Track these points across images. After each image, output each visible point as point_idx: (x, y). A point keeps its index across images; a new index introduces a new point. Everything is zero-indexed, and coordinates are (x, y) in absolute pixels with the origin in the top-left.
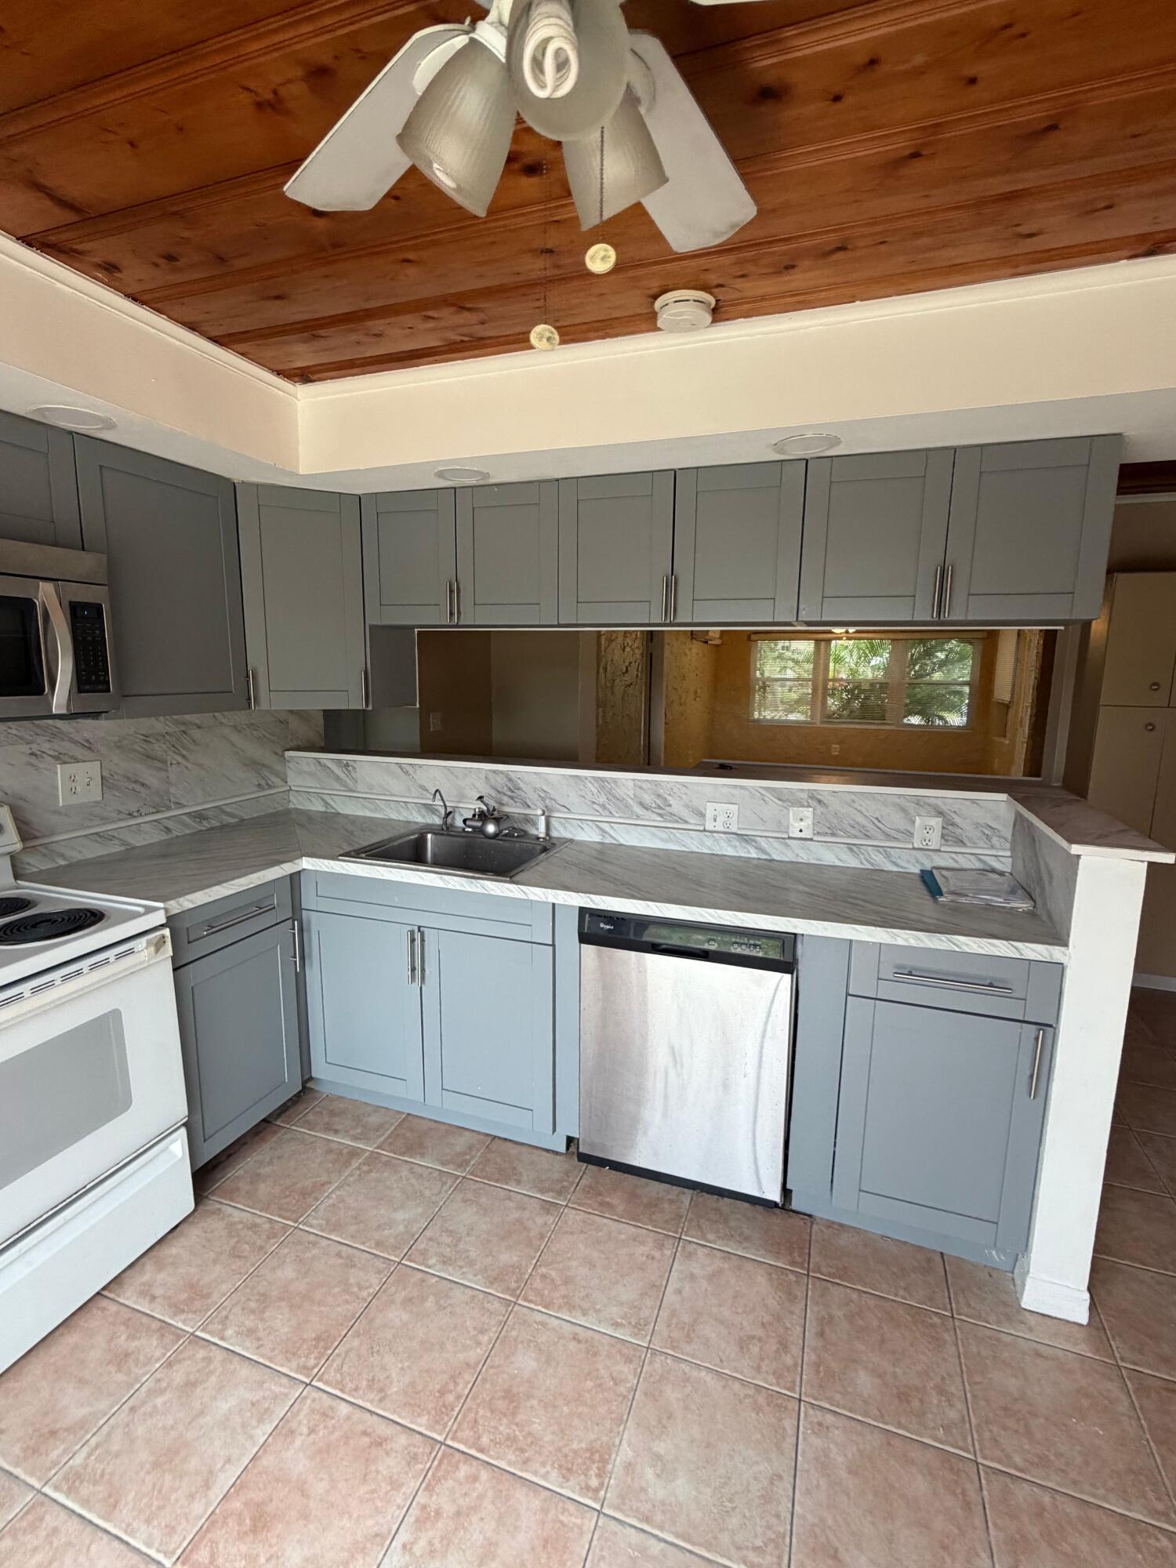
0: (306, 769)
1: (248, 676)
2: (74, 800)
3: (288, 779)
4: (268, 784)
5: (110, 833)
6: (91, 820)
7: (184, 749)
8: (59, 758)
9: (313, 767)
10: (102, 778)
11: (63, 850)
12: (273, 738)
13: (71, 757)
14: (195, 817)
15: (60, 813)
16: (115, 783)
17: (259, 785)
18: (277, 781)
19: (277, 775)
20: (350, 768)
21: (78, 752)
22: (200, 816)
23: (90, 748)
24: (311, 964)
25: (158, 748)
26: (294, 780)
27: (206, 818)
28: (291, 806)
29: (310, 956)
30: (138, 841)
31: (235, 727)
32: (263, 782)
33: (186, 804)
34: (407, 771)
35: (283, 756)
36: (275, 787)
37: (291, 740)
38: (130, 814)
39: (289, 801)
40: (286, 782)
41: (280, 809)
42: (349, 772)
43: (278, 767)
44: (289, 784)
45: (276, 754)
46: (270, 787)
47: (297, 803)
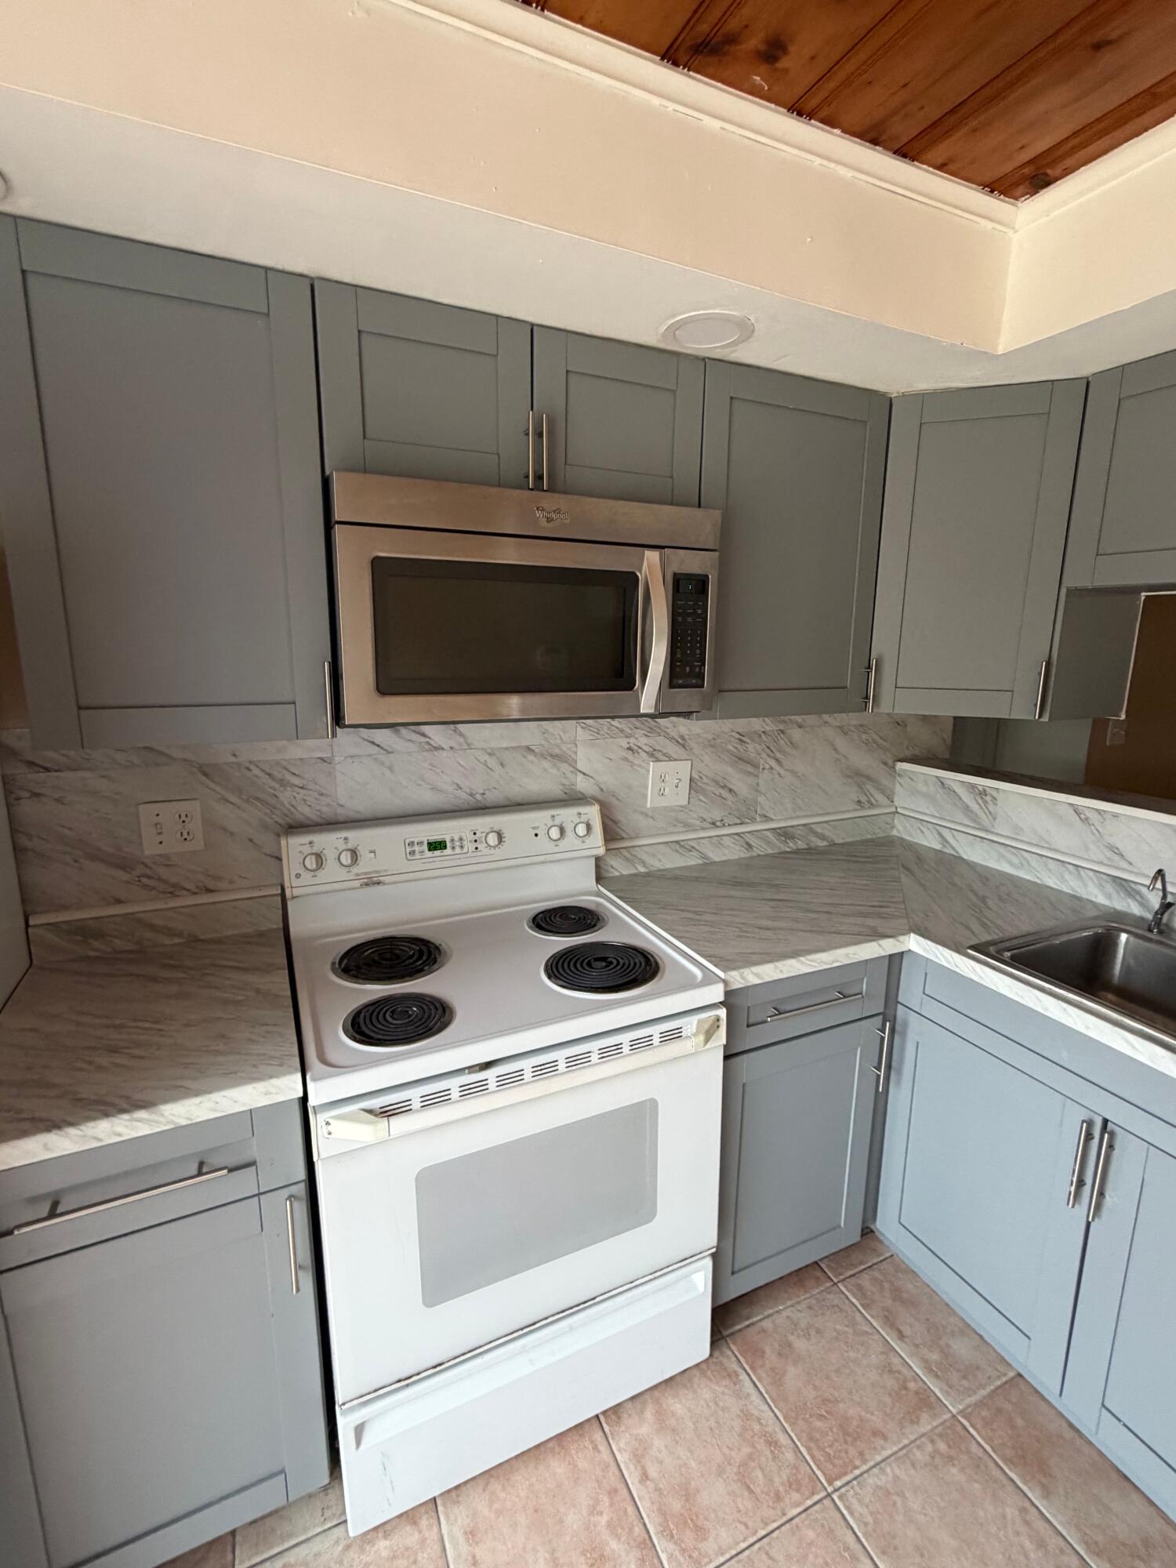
0: (924, 789)
1: (869, 667)
2: (663, 803)
3: (895, 799)
4: (869, 802)
5: (690, 843)
6: (675, 826)
7: (779, 751)
8: (654, 755)
9: (932, 788)
10: (691, 780)
11: (644, 857)
12: (885, 744)
13: (664, 755)
14: (780, 835)
15: (647, 815)
16: (703, 786)
17: (859, 802)
18: (880, 797)
19: (882, 791)
20: (988, 798)
21: (672, 749)
22: (785, 834)
23: (684, 747)
24: (898, 1082)
25: (752, 748)
26: (902, 800)
27: (792, 838)
28: (895, 833)
29: (899, 1072)
30: (716, 856)
31: (841, 728)
32: (863, 799)
33: (773, 817)
34: (1087, 819)
35: (893, 767)
36: (879, 806)
37: (907, 748)
38: (713, 824)
39: (893, 827)
40: (892, 802)
41: (882, 835)
42: (985, 802)
43: (885, 782)
44: (896, 803)
45: (885, 764)
46: (872, 806)
47: (901, 830)
